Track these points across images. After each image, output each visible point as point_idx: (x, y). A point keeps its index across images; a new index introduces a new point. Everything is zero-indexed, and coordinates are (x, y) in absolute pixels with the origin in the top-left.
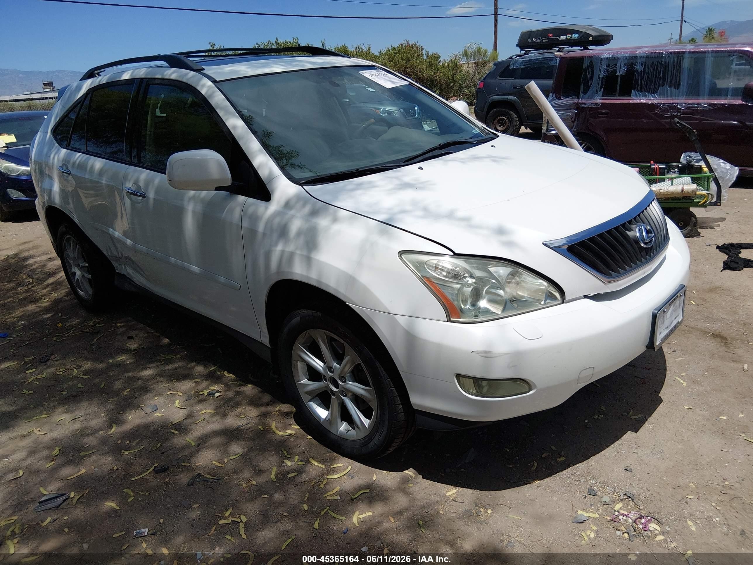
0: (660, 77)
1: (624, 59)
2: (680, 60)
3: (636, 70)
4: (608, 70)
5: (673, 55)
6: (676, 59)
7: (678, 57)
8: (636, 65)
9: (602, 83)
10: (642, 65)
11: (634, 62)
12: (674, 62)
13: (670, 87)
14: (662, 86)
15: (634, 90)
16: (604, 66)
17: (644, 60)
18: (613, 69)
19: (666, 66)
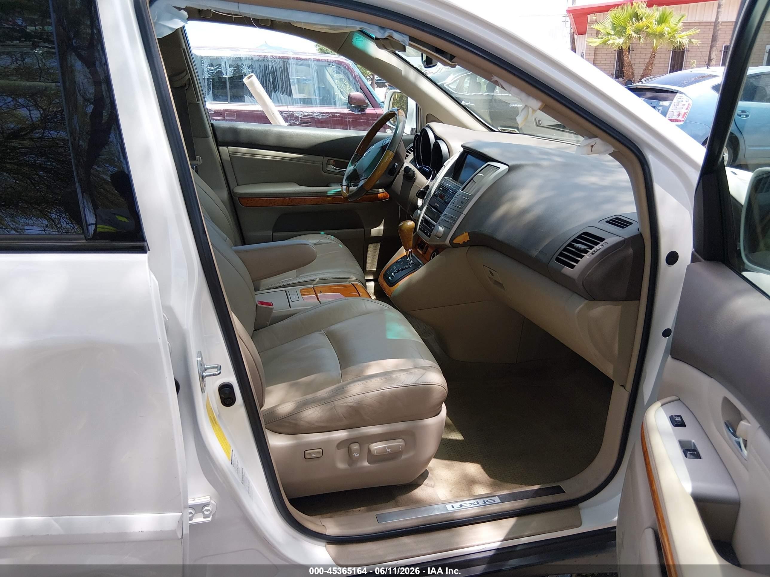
0: (271, 82)
1: (228, 60)
2: (287, 66)
3: (244, 73)
4: (212, 70)
5: (278, 59)
6: (282, 64)
7: (284, 62)
8: (242, 67)
9: (208, 85)
10: (249, 67)
11: (240, 64)
12: (281, 68)
13: (283, 93)
14: (275, 92)
15: (247, 95)
16: (206, 66)
17: (249, 63)
18: (217, 70)
19: (274, 71)
